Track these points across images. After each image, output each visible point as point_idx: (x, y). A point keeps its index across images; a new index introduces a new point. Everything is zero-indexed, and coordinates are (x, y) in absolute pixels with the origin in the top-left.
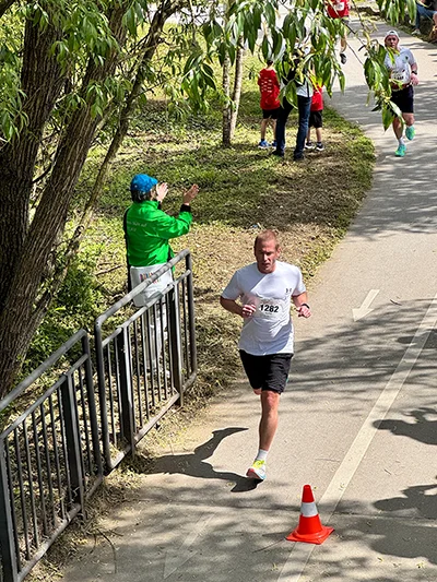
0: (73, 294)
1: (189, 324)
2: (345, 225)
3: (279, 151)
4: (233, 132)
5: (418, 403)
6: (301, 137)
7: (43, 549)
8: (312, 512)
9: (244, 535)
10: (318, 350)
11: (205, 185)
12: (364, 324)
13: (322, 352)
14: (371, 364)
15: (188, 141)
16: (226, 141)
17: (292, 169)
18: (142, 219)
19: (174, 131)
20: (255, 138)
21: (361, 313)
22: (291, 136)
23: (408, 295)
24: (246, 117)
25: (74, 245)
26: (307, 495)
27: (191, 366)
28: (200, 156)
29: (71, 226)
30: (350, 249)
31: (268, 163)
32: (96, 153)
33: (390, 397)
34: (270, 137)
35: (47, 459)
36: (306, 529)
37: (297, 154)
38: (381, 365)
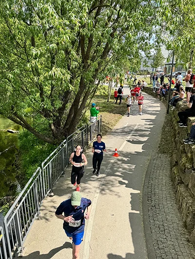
0: (85, 121)
1: (101, 126)
2: (124, 114)
3: (116, 103)
4: (109, 100)
5: (132, 138)
8: (116, 152)
9: (106, 154)
10: (119, 130)
11: (104, 107)
12: (126, 127)
13: (119, 131)
14: (126, 133)
15: (103, 101)
16: (108, 101)
17: (117, 106)
18: (94, 110)
19: (102, 99)
21: (126, 126)
22: (119, 101)
23: (133, 124)
24: (111, 98)
26: (116, 150)
27: (101, 131)
28: (104, 103)
29: (83, 111)
30: (125, 117)
31: (114, 105)
32: (88, 101)
33: (129, 137)
34: (115, 101)
35: (79, 142)
36: (115, 155)
37: (120, 103)
38: (128, 133)
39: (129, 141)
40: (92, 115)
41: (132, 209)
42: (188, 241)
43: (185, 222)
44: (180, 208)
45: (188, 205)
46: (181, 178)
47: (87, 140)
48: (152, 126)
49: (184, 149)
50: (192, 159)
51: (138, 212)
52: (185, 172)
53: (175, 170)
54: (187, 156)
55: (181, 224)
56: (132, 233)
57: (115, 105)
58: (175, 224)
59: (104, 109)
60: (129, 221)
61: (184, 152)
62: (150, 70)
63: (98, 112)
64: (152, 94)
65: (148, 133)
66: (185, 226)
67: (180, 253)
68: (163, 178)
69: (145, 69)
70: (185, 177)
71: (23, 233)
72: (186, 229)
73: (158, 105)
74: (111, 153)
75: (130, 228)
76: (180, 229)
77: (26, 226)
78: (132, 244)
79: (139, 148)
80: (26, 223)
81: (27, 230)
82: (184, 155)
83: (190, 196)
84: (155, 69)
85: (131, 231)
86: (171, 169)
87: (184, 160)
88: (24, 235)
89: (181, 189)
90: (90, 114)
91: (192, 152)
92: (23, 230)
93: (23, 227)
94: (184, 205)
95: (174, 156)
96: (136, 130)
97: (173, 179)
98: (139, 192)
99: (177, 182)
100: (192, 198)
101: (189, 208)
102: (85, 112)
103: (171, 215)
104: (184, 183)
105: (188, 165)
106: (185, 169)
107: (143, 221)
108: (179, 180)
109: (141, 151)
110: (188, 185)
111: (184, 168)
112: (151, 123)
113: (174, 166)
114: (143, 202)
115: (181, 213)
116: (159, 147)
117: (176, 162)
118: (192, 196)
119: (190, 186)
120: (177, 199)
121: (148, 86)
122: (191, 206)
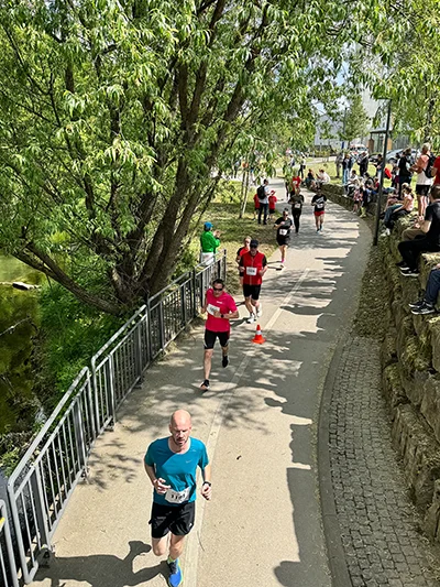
0: (188, 261)
1: (224, 274)
3: (259, 221)
4: (244, 216)
5: (294, 302)
6: (265, 217)
7: (173, 337)
8: (259, 333)
9: (236, 339)
11: (231, 231)
12: (281, 276)
14: (281, 289)
15: (229, 217)
16: (240, 217)
17: (262, 227)
19: (224, 213)
20: (251, 217)
21: (281, 274)
23: (296, 269)
24: (247, 210)
25: (187, 246)
26: (258, 328)
28: (232, 222)
29: (185, 241)
31: (254, 225)
32: (196, 217)
33: (288, 300)
34: (257, 216)
35: (175, 311)
36: (257, 338)
38: (285, 289)
39: (287, 308)
40: (204, 250)
41: (294, 461)
42: (419, 531)
43: (413, 489)
44: (401, 457)
45: (418, 452)
46: (404, 390)
47: (193, 305)
48: (340, 274)
49: (412, 326)
50: (429, 347)
51: (308, 467)
52: (412, 377)
53: (390, 372)
54: (417, 341)
55: (403, 492)
56: (294, 514)
57: (257, 227)
58: (391, 493)
59: (232, 235)
60: (287, 487)
61: (412, 332)
62: (337, 146)
63: (217, 242)
64: (340, 201)
65: (330, 289)
66: (412, 496)
67: (400, 558)
68: (363, 390)
69: (326, 143)
70: (413, 387)
71: (50, 513)
72: (414, 504)
73: (355, 225)
74: (246, 335)
75: (290, 502)
76: (401, 504)
77: (57, 498)
78: (295, 538)
79: (310, 324)
80: (57, 492)
81: (59, 507)
82: (411, 339)
83: (425, 431)
84: (346, 143)
85: (291, 509)
86: (382, 370)
87: (410, 350)
88: (54, 518)
89: (405, 415)
90: (199, 248)
91: (429, 333)
92: (52, 508)
93: (51, 502)
94: (411, 451)
95: (390, 341)
96: (304, 284)
97: (385, 393)
98: (310, 421)
99: (394, 399)
100: (429, 435)
101: (421, 457)
102: (189, 242)
103: (381, 474)
104: (410, 402)
105: (420, 362)
106: (413, 371)
107: (319, 487)
108: (398, 396)
109: (315, 330)
110: (419, 406)
111: (410, 369)
112: (338, 267)
113: (389, 364)
114: (317, 444)
115: (403, 469)
116: (356, 321)
117: (394, 355)
118: (428, 431)
119: (424, 408)
120: (394, 438)
121: (331, 182)
122: (425, 452)
